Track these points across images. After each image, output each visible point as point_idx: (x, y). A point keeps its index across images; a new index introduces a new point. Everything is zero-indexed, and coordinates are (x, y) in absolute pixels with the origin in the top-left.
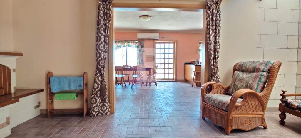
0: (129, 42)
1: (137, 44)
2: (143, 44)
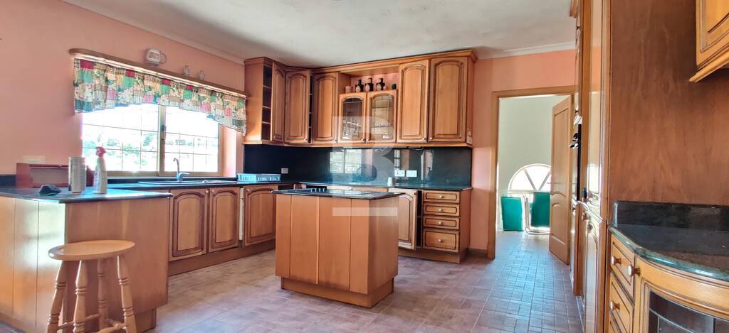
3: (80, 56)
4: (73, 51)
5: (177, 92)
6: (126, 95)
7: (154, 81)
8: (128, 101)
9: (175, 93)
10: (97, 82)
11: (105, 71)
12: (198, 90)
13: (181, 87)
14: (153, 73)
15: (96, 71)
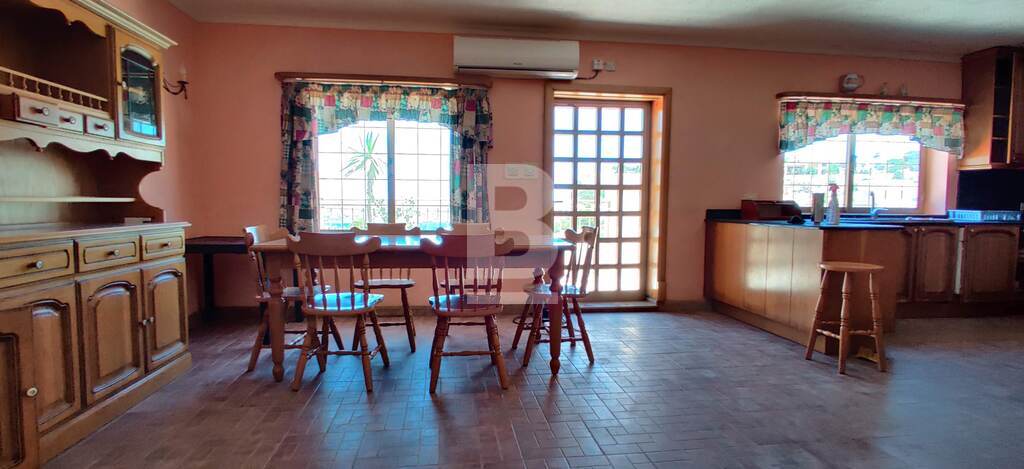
0: (407, 92)
1: (453, 100)
2: (485, 104)
3: (786, 99)
4: (780, 96)
5: (875, 117)
6: (823, 129)
7: (850, 109)
8: (825, 134)
9: (872, 117)
10: (800, 121)
11: (806, 108)
12: (898, 109)
13: (880, 110)
14: (850, 100)
15: (798, 110)
